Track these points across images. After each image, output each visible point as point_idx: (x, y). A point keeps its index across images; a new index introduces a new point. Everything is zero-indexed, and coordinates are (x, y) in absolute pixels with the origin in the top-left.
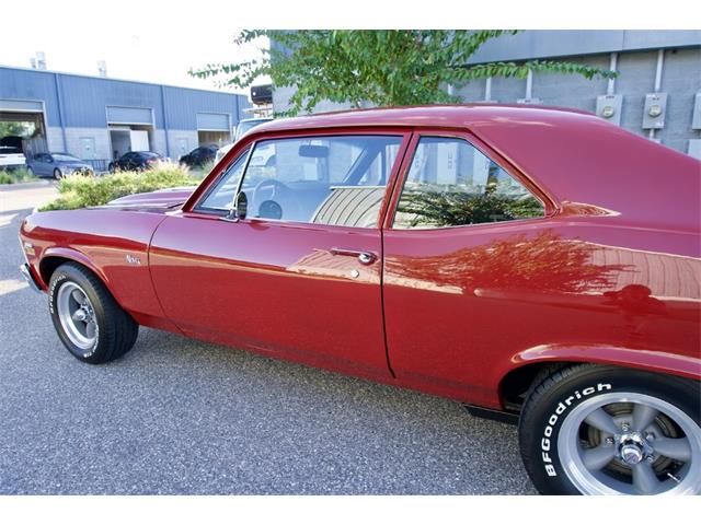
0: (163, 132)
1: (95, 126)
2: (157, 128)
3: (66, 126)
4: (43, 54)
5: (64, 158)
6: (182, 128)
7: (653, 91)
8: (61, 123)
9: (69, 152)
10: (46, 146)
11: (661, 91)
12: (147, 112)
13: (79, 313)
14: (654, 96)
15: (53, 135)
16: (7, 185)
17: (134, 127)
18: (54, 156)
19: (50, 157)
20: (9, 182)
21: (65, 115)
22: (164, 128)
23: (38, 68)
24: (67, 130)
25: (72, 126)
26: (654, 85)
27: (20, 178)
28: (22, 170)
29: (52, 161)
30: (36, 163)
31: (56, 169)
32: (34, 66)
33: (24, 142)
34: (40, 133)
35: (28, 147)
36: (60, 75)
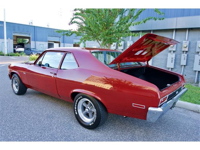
0: (63, 44)
1: (44, 41)
2: (62, 43)
3: (36, 41)
4: (32, 21)
5: (34, 50)
6: (69, 43)
7: (185, 40)
8: (35, 40)
9: (36, 48)
10: (30, 46)
11: (187, 40)
12: (59, 38)
13: (16, 84)
14: (185, 42)
15: (32, 43)
16: (18, 57)
17: (55, 42)
18: (32, 49)
19: (31, 50)
20: (19, 56)
21: (36, 38)
22: (64, 43)
23: (31, 25)
24: (36, 42)
25: (38, 41)
26: (186, 38)
27: (22, 55)
28: (23, 53)
29: (31, 51)
30: (27, 51)
31: (32, 53)
32: (30, 24)
33: (25, 45)
34: (29, 42)
35: (26, 46)
36: (36, 27)
